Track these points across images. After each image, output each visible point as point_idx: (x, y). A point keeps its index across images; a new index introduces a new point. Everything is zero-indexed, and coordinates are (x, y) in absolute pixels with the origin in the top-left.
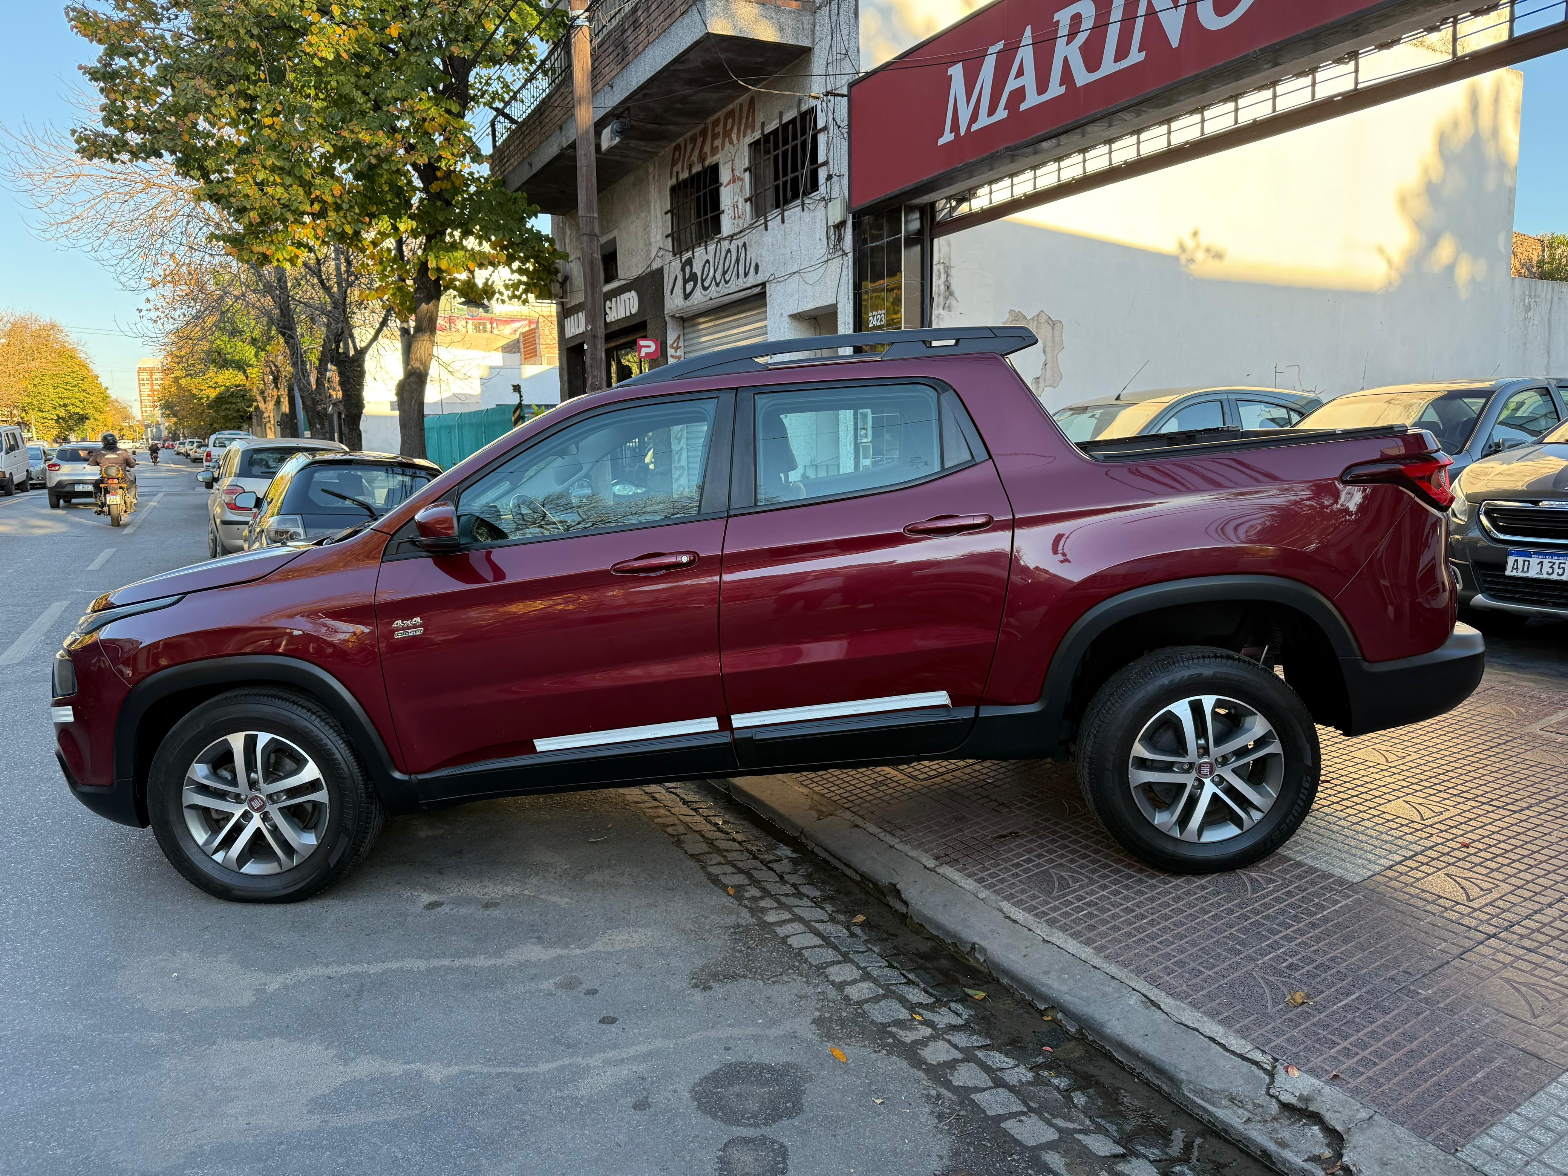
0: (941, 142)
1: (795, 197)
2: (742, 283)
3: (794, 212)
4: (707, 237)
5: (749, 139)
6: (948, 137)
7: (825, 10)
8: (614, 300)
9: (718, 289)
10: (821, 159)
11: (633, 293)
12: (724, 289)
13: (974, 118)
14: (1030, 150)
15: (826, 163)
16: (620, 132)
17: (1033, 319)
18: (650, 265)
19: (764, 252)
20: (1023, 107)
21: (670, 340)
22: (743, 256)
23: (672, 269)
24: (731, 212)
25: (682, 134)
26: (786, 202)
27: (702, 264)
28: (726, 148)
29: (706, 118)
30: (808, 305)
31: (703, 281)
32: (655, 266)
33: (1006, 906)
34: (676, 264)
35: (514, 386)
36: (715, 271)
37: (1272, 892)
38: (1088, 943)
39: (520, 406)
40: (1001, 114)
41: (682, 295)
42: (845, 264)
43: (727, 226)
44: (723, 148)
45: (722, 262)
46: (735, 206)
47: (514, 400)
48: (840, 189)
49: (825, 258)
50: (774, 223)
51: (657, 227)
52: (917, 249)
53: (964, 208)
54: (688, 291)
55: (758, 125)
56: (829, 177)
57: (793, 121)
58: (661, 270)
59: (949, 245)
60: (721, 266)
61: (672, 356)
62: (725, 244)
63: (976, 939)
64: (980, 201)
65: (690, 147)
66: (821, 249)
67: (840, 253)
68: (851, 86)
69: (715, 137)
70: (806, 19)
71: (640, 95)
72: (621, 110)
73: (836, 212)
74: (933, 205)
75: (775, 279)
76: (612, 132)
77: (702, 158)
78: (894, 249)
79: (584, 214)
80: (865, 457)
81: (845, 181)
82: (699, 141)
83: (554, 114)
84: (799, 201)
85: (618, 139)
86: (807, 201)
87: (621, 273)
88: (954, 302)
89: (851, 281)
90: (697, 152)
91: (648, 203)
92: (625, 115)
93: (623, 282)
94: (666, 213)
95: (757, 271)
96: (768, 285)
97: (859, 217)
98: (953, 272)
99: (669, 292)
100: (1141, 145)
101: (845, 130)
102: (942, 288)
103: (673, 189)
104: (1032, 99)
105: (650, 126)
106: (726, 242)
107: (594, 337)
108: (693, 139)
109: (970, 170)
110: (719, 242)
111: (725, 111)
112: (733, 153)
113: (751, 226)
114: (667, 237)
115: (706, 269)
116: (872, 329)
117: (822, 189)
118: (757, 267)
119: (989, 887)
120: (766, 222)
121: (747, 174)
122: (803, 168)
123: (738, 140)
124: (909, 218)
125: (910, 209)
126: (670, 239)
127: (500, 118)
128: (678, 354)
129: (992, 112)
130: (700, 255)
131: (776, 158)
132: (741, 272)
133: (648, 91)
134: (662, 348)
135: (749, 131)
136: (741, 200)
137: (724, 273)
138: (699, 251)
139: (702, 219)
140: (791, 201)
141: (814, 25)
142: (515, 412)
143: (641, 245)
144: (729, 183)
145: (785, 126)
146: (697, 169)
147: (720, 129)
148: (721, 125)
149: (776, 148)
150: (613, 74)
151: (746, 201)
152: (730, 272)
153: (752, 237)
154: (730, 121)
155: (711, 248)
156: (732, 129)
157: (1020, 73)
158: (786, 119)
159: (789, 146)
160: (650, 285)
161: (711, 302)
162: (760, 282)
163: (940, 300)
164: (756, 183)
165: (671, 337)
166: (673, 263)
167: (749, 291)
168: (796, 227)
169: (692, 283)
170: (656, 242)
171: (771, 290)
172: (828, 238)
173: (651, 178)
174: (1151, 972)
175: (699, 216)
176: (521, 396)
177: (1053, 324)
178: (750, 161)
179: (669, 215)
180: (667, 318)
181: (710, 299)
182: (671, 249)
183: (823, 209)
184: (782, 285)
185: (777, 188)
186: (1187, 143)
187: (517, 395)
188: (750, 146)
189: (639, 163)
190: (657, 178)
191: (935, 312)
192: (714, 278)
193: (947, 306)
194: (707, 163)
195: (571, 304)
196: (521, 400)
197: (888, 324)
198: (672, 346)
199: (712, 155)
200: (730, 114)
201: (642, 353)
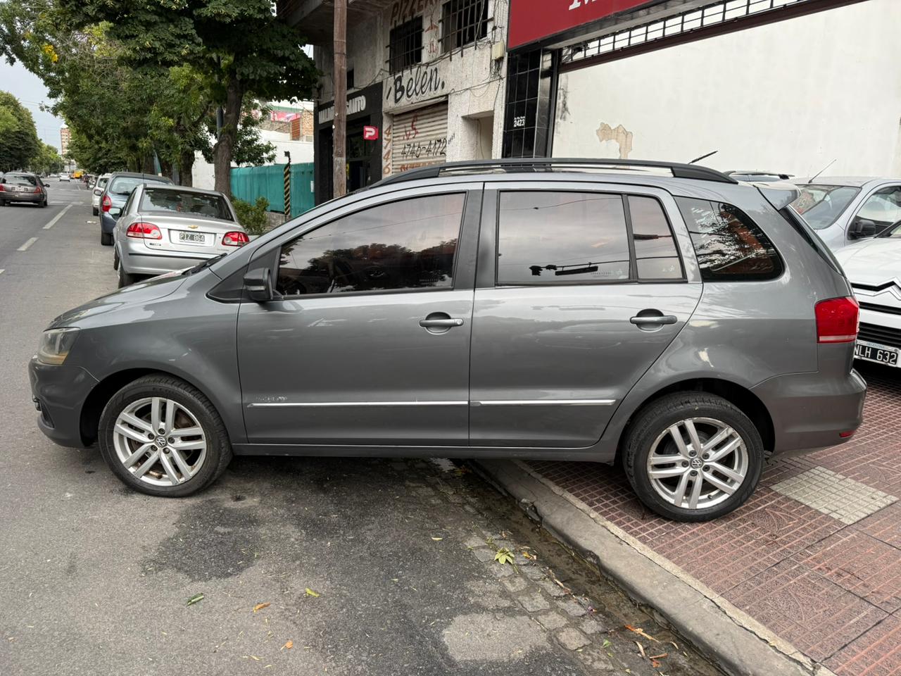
0: (571, 7)
1: (472, 39)
2: (433, 94)
3: (470, 51)
4: (412, 63)
5: (443, 2)
6: (576, 4)
8: (350, 101)
9: (417, 97)
10: (490, 15)
11: (363, 97)
12: (421, 98)
14: (628, 16)
15: (492, 19)
17: (614, 130)
18: (374, 80)
19: (448, 75)
21: (385, 128)
22: (434, 77)
23: (388, 83)
24: (429, 48)
26: (465, 43)
27: (408, 81)
28: (428, 7)
30: (475, 110)
31: (408, 91)
32: (378, 81)
33: (609, 524)
34: (391, 80)
35: (285, 152)
36: (416, 86)
37: (793, 528)
38: (669, 557)
39: (288, 165)
41: (393, 100)
42: (501, 85)
43: (425, 57)
44: (426, 6)
45: (420, 79)
46: (432, 44)
47: (285, 161)
48: (501, 36)
49: (488, 81)
50: (456, 57)
51: (380, 56)
52: (549, 79)
53: (579, 56)
54: (398, 98)
56: (495, 28)
58: (381, 84)
59: (567, 78)
60: (420, 82)
61: (385, 139)
62: (424, 69)
63: (592, 549)
64: (593, 49)
65: (404, 5)
66: (486, 75)
67: (498, 78)
73: (498, 50)
74: (561, 50)
75: (454, 92)
77: (412, 12)
78: (534, 77)
79: (337, 39)
81: (505, 31)
84: (473, 43)
86: (478, 43)
87: (356, 84)
88: (567, 115)
89: (504, 96)
90: (409, 8)
91: (376, 40)
93: (357, 90)
94: (387, 47)
95: (443, 87)
96: (449, 96)
97: (512, 55)
98: (569, 96)
99: (385, 97)
100: (705, 19)
102: (561, 105)
103: (393, 33)
106: (425, 67)
107: (340, 121)
109: (587, 29)
110: (419, 67)
112: (432, 10)
113: (441, 58)
114: (386, 62)
115: (410, 84)
116: (516, 128)
117: (489, 36)
118: (443, 84)
119: (596, 510)
120: (451, 55)
121: (441, 24)
122: (478, 20)
123: (436, 2)
124: (545, 58)
125: (546, 52)
126: (388, 64)
128: (389, 138)
130: (407, 75)
131: (460, 14)
132: (433, 87)
134: (380, 133)
136: (436, 41)
137: (422, 87)
138: (406, 72)
139: (410, 52)
140: (468, 43)
142: (286, 168)
143: (370, 66)
144: (428, 30)
146: (408, 19)
149: (461, 7)
151: (439, 41)
152: (425, 87)
153: (439, 65)
155: (414, 70)
159: (469, 7)
160: (374, 93)
161: (412, 105)
162: (445, 94)
163: (559, 113)
164: (446, 30)
165: (385, 126)
166: (389, 79)
167: (437, 99)
168: (470, 60)
169: (400, 93)
170: (379, 65)
171: (453, 101)
172: (491, 68)
173: (378, 24)
174: (716, 584)
175: (408, 50)
176: (290, 159)
177: (627, 134)
178: (443, 16)
179: (389, 48)
180: (383, 114)
181: (412, 103)
182: (388, 70)
183: (489, 49)
184: (459, 96)
185: (459, 34)
186: (736, 18)
187: (287, 158)
188: (444, 6)
189: (371, 14)
190: (382, 24)
191: (556, 121)
192: (415, 90)
193: (564, 118)
194: (415, 16)
195: (324, 102)
196: (290, 162)
197: (526, 125)
198: (385, 133)
199: (419, 11)
201: (367, 136)
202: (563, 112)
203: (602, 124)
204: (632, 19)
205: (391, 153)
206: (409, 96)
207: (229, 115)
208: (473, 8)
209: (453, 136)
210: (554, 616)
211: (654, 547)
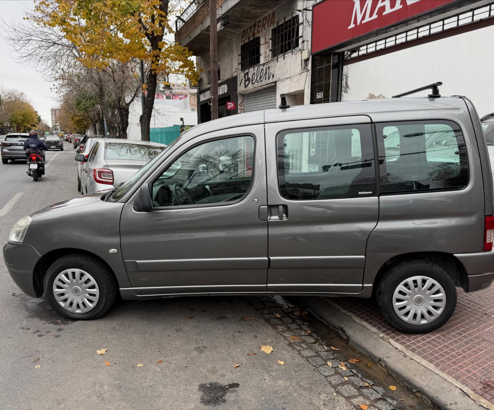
0: (349, 28)
1: (289, 49)
2: (268, 81)
3: (289, 55)
4: (255, 64)
5: (272, 28)
6: (352, 26)
9: (258, 84)
10: (300, 34)
11: (226, 85)
12: (260, 84)
13: (363, 18)
14: (384, 31)
15: (302, 36)
16: (224, 25)
17: (377, 97)
18: (232, 75)
19: (276, 70)
20: (384, 14)
21: (239, 103)
22: (268, 71)
23: (241, 76)
24: (264, 55)
25: (246, 26)
26: (286, 51)
27: (252, 74)
28: (263, 31)
29: (256, 20)
30: (293, 90)
31: (252, 81)
32: (234, 75)
33: (391, 340)
34: (242, 74)
35: (181, 118)
36: (257, 77)
38: (431, 361)
39: (183, 126)
40: (375, 16)
41: (244, 86)
42: (308, 74)
43: (262, 60)
44: (262, 31)
45: (260, 73)
46: (266, 53)
47: (181, 123)
48: (308, 46)
49: (300, 72)
50: (281, 59)
51: (235, 61)
52: (337, 69)
53: (355, 55)
54: (246, 85)
55: (276, 22)
56: (303, 42)
57: (290, 20)
58: (236, 77)
59: (348, 68)
60: (259, 75)
61: (239, 109)
62: (261, 67)
63: (381, 356)
64: (363, 51)
65: (249, 31)
66: (299, 69)
67: (306, 70)
68: (314, 6)
69: (259, 27)
71: (232, 10)
72: (224, 16)
73: (305, 55)
74: (343, 52)
75: (280, 80)
76: (221, 24)
77: (254, 35)
78: (328, 69)
79: (212, 54)
80: (313, 148)
81: (310, 43)
82: (253, 28)
83: (199, 18)
84: (290, 51)
85: (223, 27)
86: (294, 51)
87: (221, 78)
88: (348, 90)
89: (310, 81)
90: (252, 32)
91: (232, 51)
92: (226, 18)
93: (222, 81)
94: (239, 55)
96: (277, 83)
97: (314, 57)
98: (349, 79)
99: (239, 85)
100: (431, 30)
101: (310, 24)
102: (344, 84)
103: (242, 47)
104: (388, 10)
105: (235, 23)
106: (262, 66)
107: (214, 100)
108: (251, 28)
109: (359, 40)
110: (259, 66)
111: (263, 17)
112: (266, 32)
113: (272, 60)
114: (239, 64)
115: (254, 76)
116: (317, 99)
117: (300, 46)
118: (273, 76)
120: (277, 59)
121: (271, 41)
122: (293, 38)
123: (268, 27)
124: (334, 58)
125: (335, 54)
126: (240, 65)
127: (179, 20)
128: (242, 108)
129: (371, 15)
130: (251, 71)
131: (282, 35)
132: (267, 77)
133: (235, 9)
134: (236, 105)
135: (272, 25)
136: (268, 51)
137: (261, 78)
138: (251, 70)
139: (253, 57)
140: (288, 51)
142: (181, 128)
143: (229, 67)
144: (264, 44)
145: (286, 23)
146: (252, 39)
147: (261, 24)
148: (261, 22)
149: (283, 31)
150: (222, 2)
151: (270, 51)
152: (263, 77)
153: (271, 64)
154: (265, 21)
155: (256, 68)
156: (265, 24)
158: (287, 20)
159: (288, 30)
160: (232, 82)
161: (255, 89)
162: (274, 81)
163: (343, 89)
164: (274, 44)
165: (239, 101)
166: (241, 74)
167: (270, 85)
168: (289, 61)
169: (248, 82)
170: (235, 66)
171: (278, 84)
172: (302, 65)
173: (234, 42)
174: (462, 379)
175: (252, 57)
176: (183, 122)
178: (272, 36)
179: (240, 56)
180: (238, 95)
181: (255, 87)
182: (240, 69)
183: (300, 54)
184: (283, 82)
185: (282, 46)
186: (451, 29)
187: (182, 122)
188: (272, 30)
189: (230, 37)
190: (236, 42)
191: (342, 94)
192: (257, 79)
193: (346, 92)
194: (255, 37)
195: (203, 89)
196: (183, 124)
197: (324, 98)
198: (239, 105)
199: (257, 34)
200: (265, 18)
201: (229, 107)
202: (346, 88)
203: (370, 94)
204: (386, 32)
206: (253, 84)
207: (149, 99)
208: (290, 31)
210: (361, 399)
211: (421, 355)
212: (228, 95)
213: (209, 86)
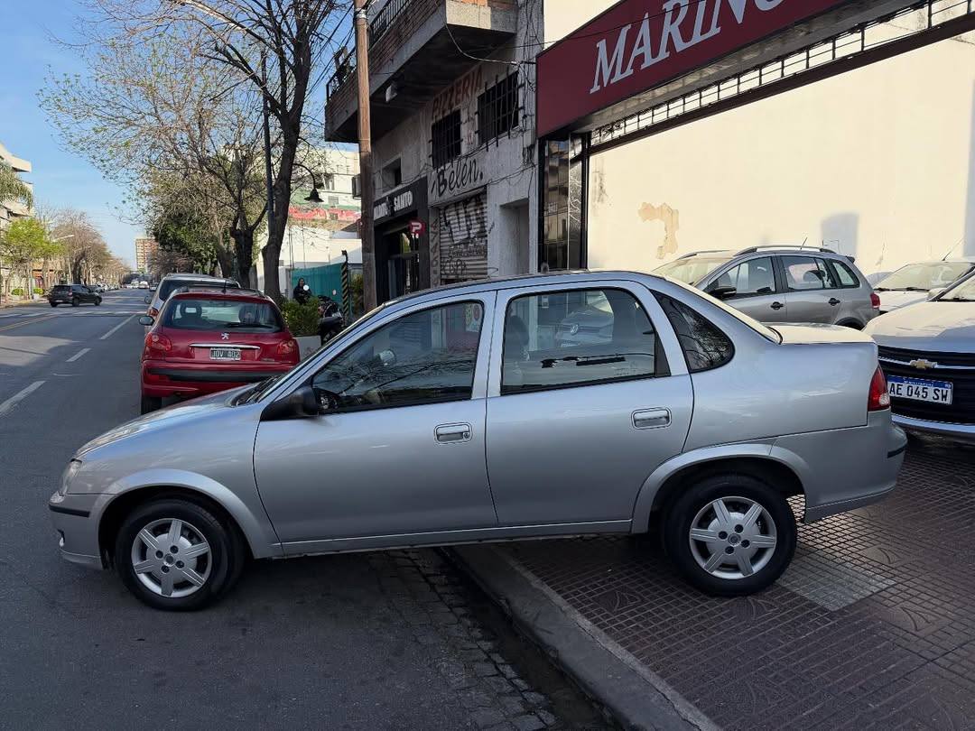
0: (592, 91)
1: (505, 129)
2: (473, 185)
3: (504, 139)
4: (453, 157)
5: (478, 94)
6: (596, 88)
7: (524, 10)
8: (399, 197)
9: (459, 189)
10: (520, 105)
11: (410, 193)
12: (462, 189)
13: (613, 74)
14: (649, 95)
15: (523, 108)
16: (398, 90)
17: (658, 209)
18: (420, 175)
19: (486, 165)
20: (643, 66)
21: (431, 222)
22: (473, 168)
23: (432, 177)
24: (466, 140)
25: (438, 91)
26: (499, 133)
27: (450, 173)
28: (464, 100)
29: (453, 81)
30: (512, 199)
31: (450, 184)
32: (423, 175)
34: (434, 173)
35: (343, 251)
36: (457, 178)
38: (631, 649)
39: (346, 264)
40: (629, 72)
41: (438, 194)
42: (534, 172)
43: (464, 150)
44: (462, 100)
45: (461, 172)
46: (469, 136)
47: (343, 260)
48: (531, 124)
49: (522, 169)
50: (492, 147)
51: (424, 151)
52: (579, 165)
53: (612, 136)
54: (441, 191)
55: (483, 85)
56: (525, 117)
57: (504, 81)
58: (426, 179)
59: (603, 160)
60: (460, 175)
61: (432, 232)
62: (463, 161)
64: (619, 132)
65: (443, 99)
66: (519, 162)
67: (531, 165)
68: (537, 57)
69: (458, 93)
70: (512, 15)
71: (408, 66)
72: (397, 76)
73: (528, 139)
74: (588, 134)
75: (491, 182)
76: (392, 90)
77: (451, 107)
81: (534, 119)
82: (449, 95)
84: (507, 132)
85: (395, 94)
86: (512, 132)
87: (403, 180)
88: (606, 198)
89: (537, 183)
90: (448, 102)
91: (419, 135)
92: (400, 79)
93: (404, 186)
94: (429, 142)
95: (481, 178)
96: (488, 186)
97: (541, 141)
98: (605, 178)
99: (430, 192)
100: (721, 93)
101: (534, 86)
102: (598, 188)
103: (434, 127)
104: (649, 62)
105: (417, 86)
106: (464, 159)
108: (446, 94)
110: (460, 160)
111: (464, 76)
112: (469, 102)
113: (478, 149)
114: (430, 156)
115: (452, 177)
117: (521, 124)
118: (481, 175)
119: (570, 602)
120: (487, 147)
121: (476, 117)
122: (510, 110)
123: (472, 93)
124: (575, 144)
125: (574, 137)
126: (431, 158)
128: (435, 231)
129: (623, 71)
130: (449, 168)
131: (494, 105)
132: (472, 178)
133: (414, 63)
134: (427, 227)
135: (478, 89)
136: (473, 133)
137: (462, 180)
138: (448, 165)
139: (450, 145)
140: (502, 133)
141: (517, 18)
142: (343, 267)
143: (415, 161)
144: (466, 122)
145: (499, 85)
146: (447, 113)
147: (461, 88)
148: (462, 85)
149: (494, 98)
150: (393, 53)
151: (476, 133)
152: (465, 179)
153: (478, 156)
154: (467, 82)
155: (455, 162)
156: (468, 87)
157: (641, 44)
158: (500, 80)
159: (501, 97)
160: (419, 188)
162: (483, 184)
163: (596, 196)
164: (482, 121)
165: (432, 220)
167: (477, 190)
168: (505, 149)
169: (443, 186)
170: (423, 160)
171: (489, 189)
172: (524, 155)
173: (421, 120)
174: (672, 677)
175: (448, 144)
176: (347, 258)
177: (672, 212)
178: (479, 108)
179: (431, 143)
180: (429, 208)
181: (453, 196)
182: (432, 164)
183: (521, 137)
184: (496, 186)
185: (494, 125)
187: (345, 257)
188: (478, 98)
190: (424, 119)
191: (593, 203)
192: (456, 182)
193: (601, 200)
194: (453, 109)
196: (347, 260)
198: (432, 226)
199: (457, 104)
200: (467, 77)
201: (414, 230)
202: (600, 195)
203: (644, 203)
205: (438, 246)
206: (452, 189)
209: (493, 225)
211: (618, 639)
212: (413, 209)
213: (385, 194)
